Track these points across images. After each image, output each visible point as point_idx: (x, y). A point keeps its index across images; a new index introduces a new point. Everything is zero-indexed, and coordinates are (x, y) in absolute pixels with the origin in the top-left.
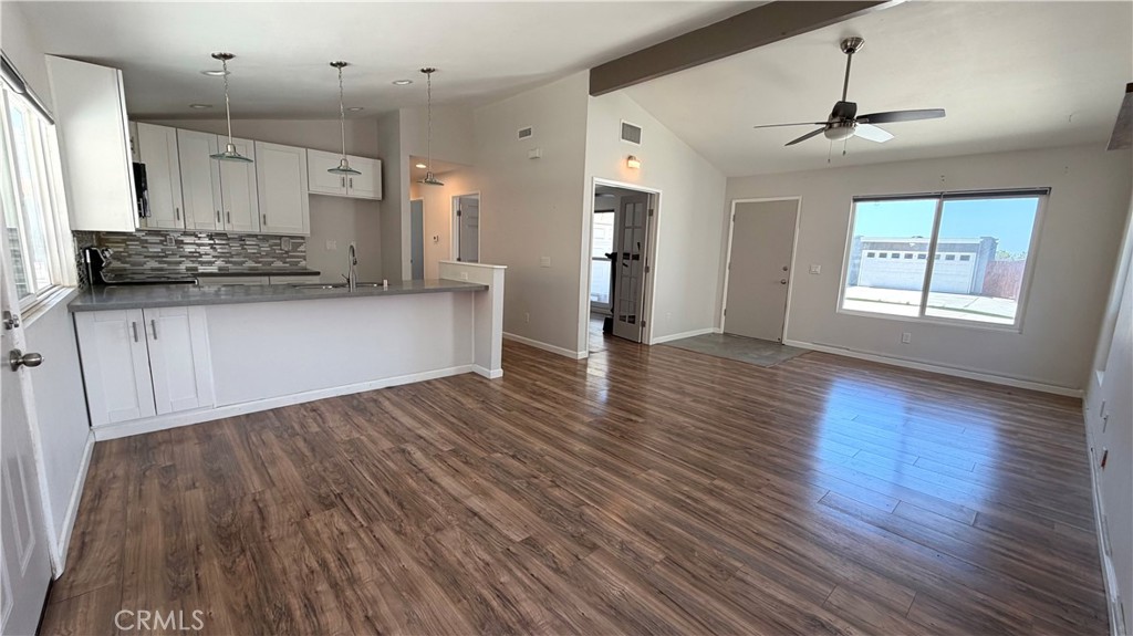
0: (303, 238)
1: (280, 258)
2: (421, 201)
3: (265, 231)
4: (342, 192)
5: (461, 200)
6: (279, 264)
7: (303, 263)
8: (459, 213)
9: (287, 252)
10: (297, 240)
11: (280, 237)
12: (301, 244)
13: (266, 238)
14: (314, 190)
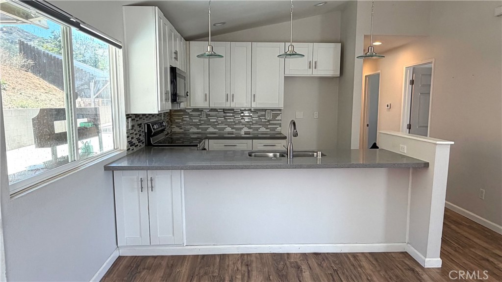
0: (280, 110)
1: (264, 125)
2: (379, 74)
3: (254, 106)
4: (309, 73)
5: (415, 70)
6: (263, 129)
7: (279, 129)
8: (412, 82)
9: (269, 121)
10: (276, 112)
12: (279, 114)
13: (256, 111)
14: (288, 74)
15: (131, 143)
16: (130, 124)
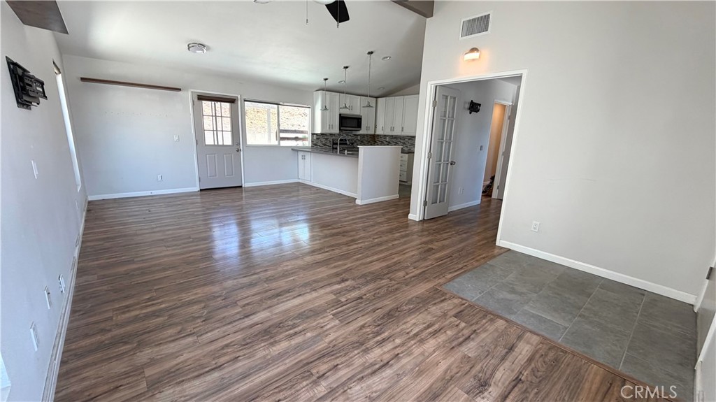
15: (316, 145)
16: (315, 137)
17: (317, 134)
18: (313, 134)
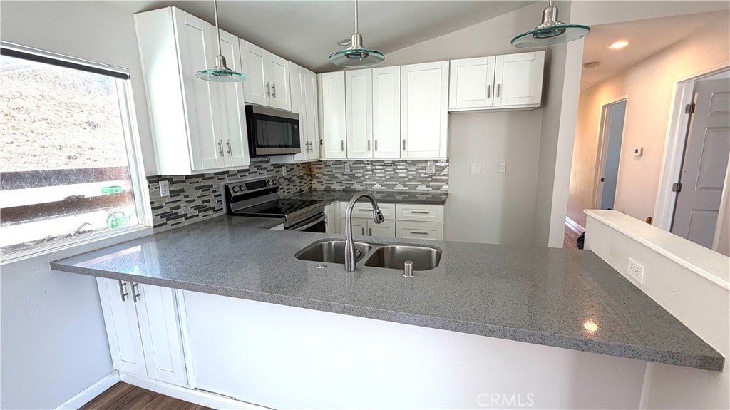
0: (447, 161)
1: (425, 182)
2: (625, 102)
3: (404, 156)
4: (487, 104)
5: (699, 83)
6: (422, 188)
7: (445, 187)
8: (691, 109)
10: (442, 163)
11: (426, 161)
12: (446, 167)
14: (454, 106)
15: (170, 216)
16: (164, 189)
17: (170, 179)
18: (154, 180)
